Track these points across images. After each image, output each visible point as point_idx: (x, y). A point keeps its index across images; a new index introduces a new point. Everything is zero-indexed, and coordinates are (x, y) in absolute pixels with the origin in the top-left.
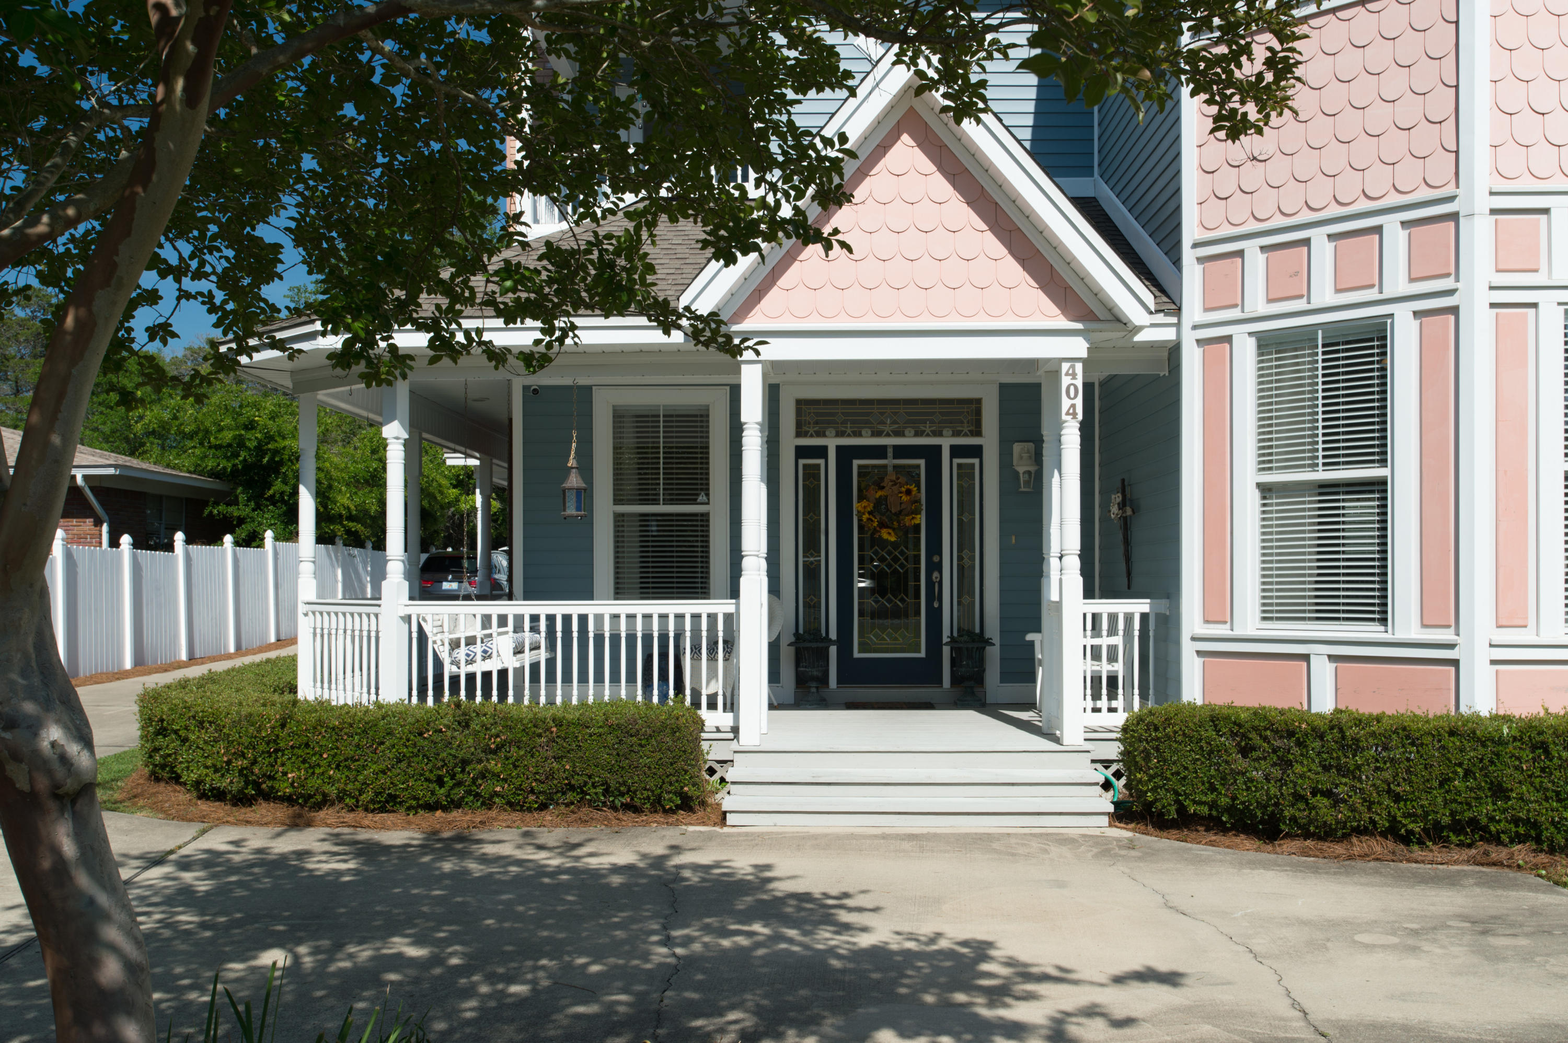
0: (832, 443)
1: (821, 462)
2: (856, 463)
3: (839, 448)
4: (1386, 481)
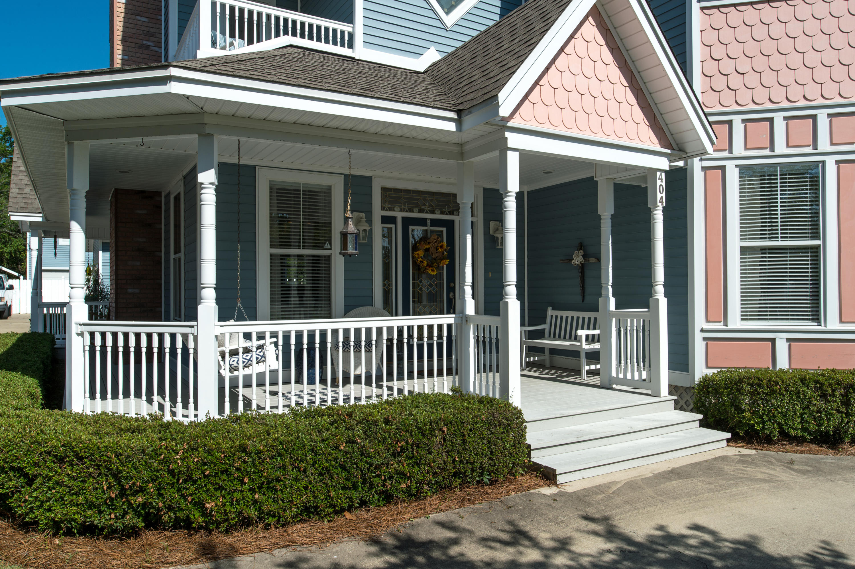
0: (399, 215)
1: (393, 226)
2: (411, 228)
3: (403, 218)
4: (818, 247)
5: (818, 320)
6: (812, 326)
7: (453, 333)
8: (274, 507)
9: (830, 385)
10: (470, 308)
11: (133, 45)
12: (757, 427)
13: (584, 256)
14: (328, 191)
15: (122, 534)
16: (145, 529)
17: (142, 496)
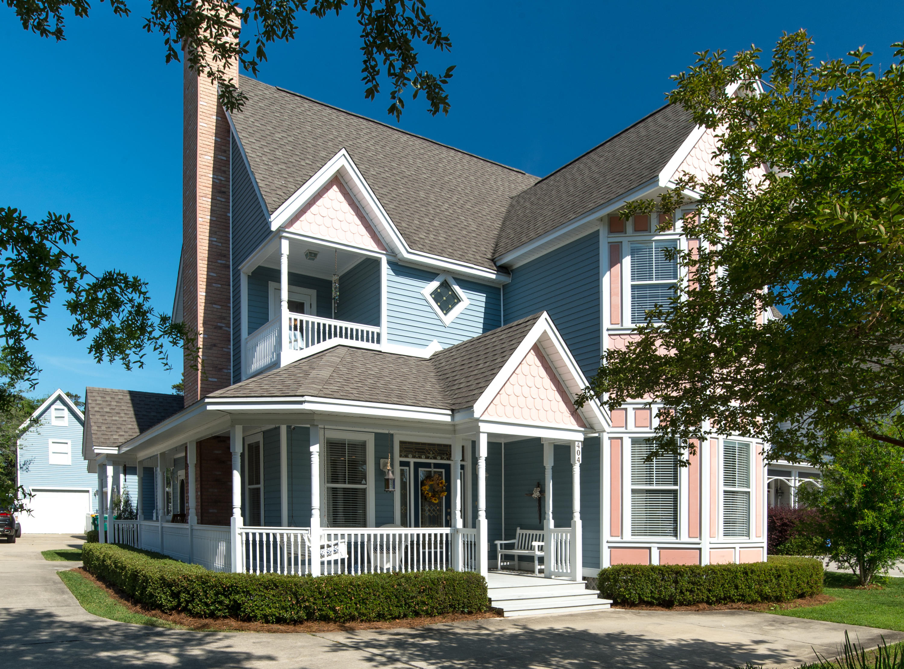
0: (412, 461)
1: (408, 468)
2: (421, 470)
3: (415, 463)
4: (676, 490)
5: (676, 536)
6: (672, 539)
7: (449, 539)
8: (365, 611)
9: (667, 571)
10: (459, 523)
11: (211, 327)
12: (627, 596)
13: (540, 492)
14: (363, 445)
15: (296, 622)
16: (307, 620)
17: (307, 604)
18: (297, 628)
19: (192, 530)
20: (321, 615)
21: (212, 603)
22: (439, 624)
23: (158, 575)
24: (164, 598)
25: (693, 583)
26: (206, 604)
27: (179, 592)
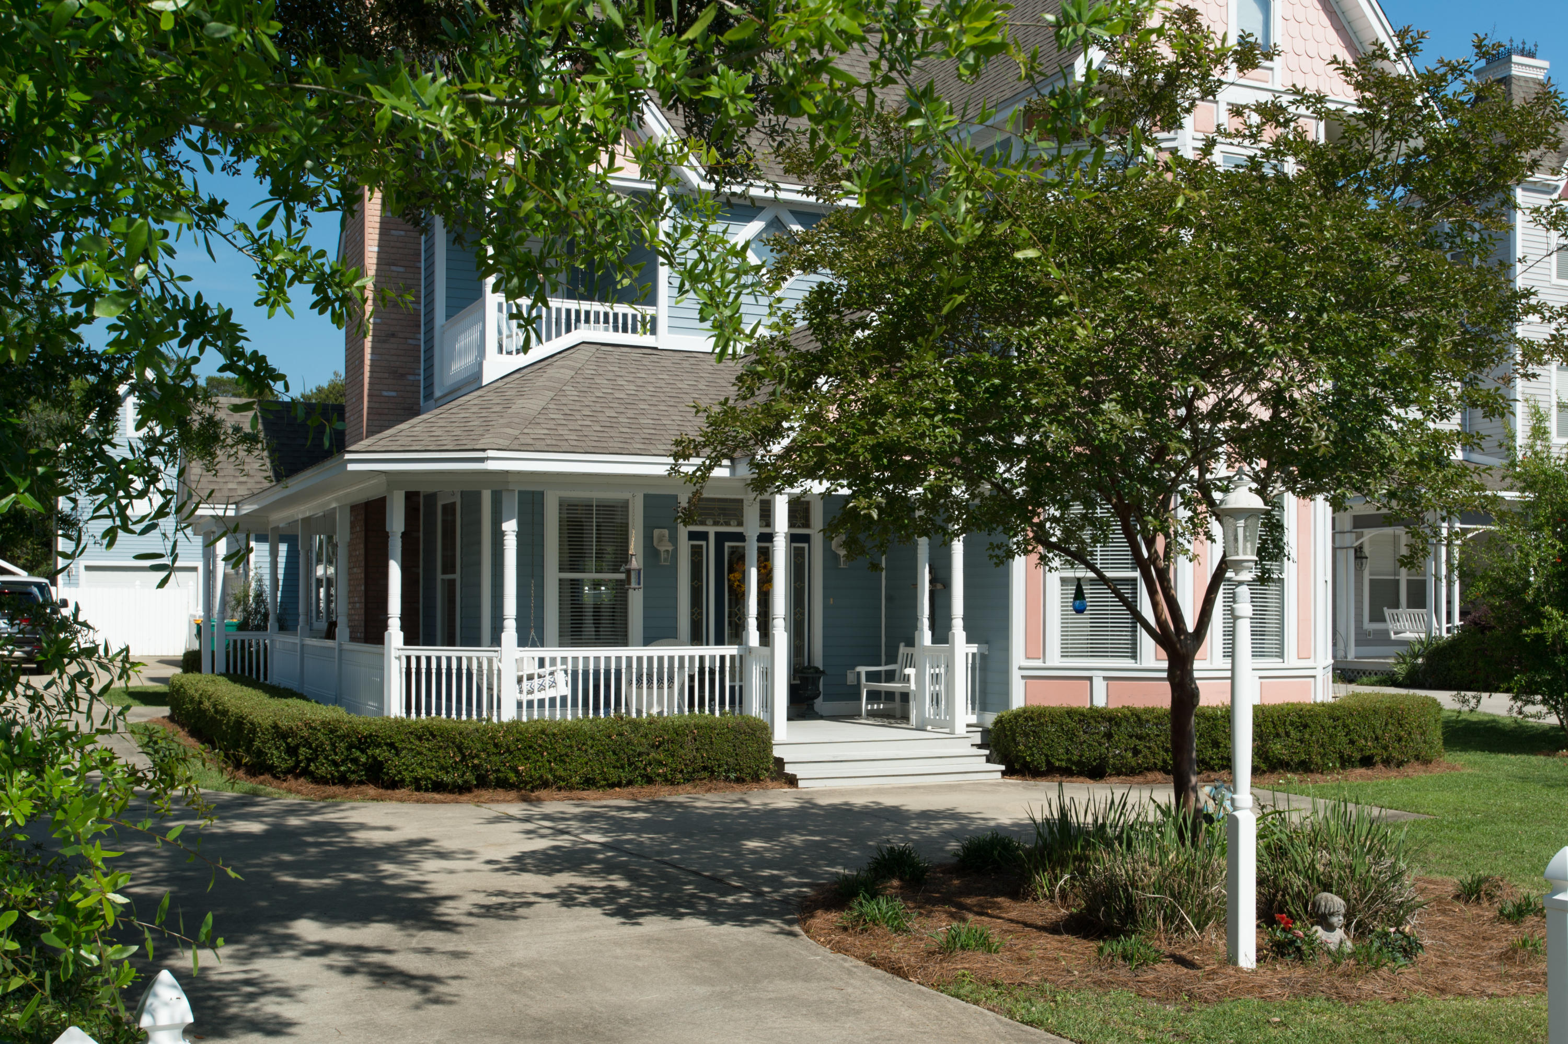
0: (712, 530)
1: (704, 543)
2: (727, 544)
3: (717, 534)
4: (1136, 579)
5: (1134, 657)
6: (1128, 663)
7: (737, 665)
8: (563, 774)
12: (1028, 759)
14: (623, 507)
15: (462, 789)
16: (477, 786)
17: (476, 761)
18: (464, 798)
19: (341, 650)
20: (497, 778)
21: (343, 761)
22: (680, 796)
23: (270, 722)
24: (276, 757)
25: (1140, 738)
26: (335, 764)
27: (297, 747)
